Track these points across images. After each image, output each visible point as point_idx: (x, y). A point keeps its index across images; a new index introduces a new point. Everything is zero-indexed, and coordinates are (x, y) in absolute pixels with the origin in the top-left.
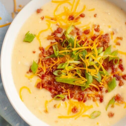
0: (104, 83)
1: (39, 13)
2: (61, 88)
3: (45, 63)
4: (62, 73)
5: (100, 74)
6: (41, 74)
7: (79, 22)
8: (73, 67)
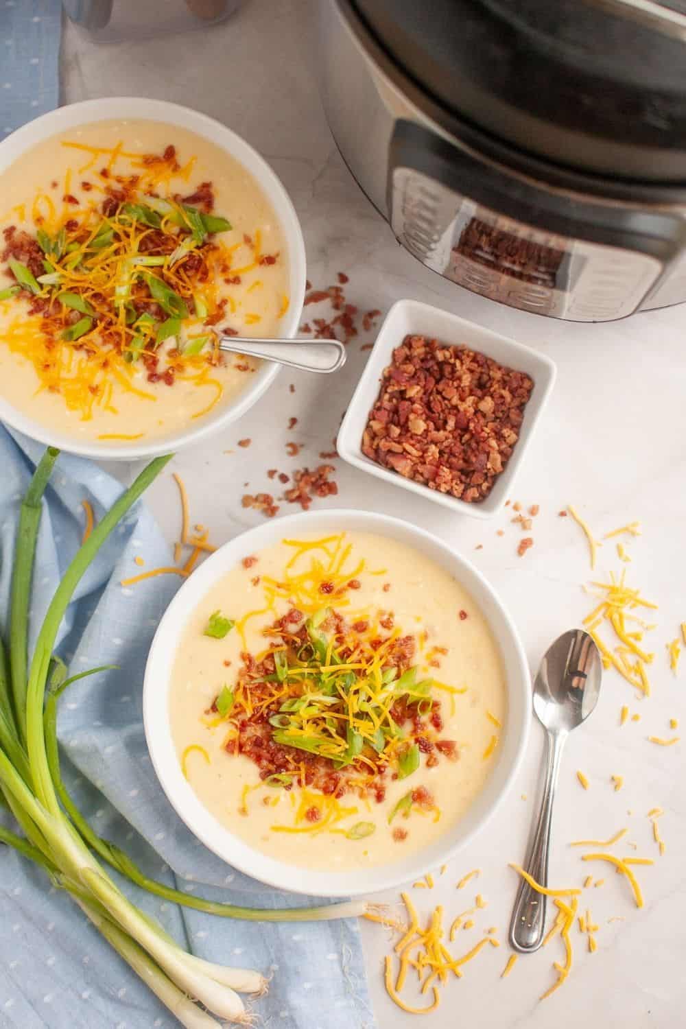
0: (389, 756)
1: (249, 569)
2: (284, 757)
3: (251, 693)
4: (290, 723)
5: (382, 734)
6: (239, 720)
7: (345, 599)
8: (319, 710)
